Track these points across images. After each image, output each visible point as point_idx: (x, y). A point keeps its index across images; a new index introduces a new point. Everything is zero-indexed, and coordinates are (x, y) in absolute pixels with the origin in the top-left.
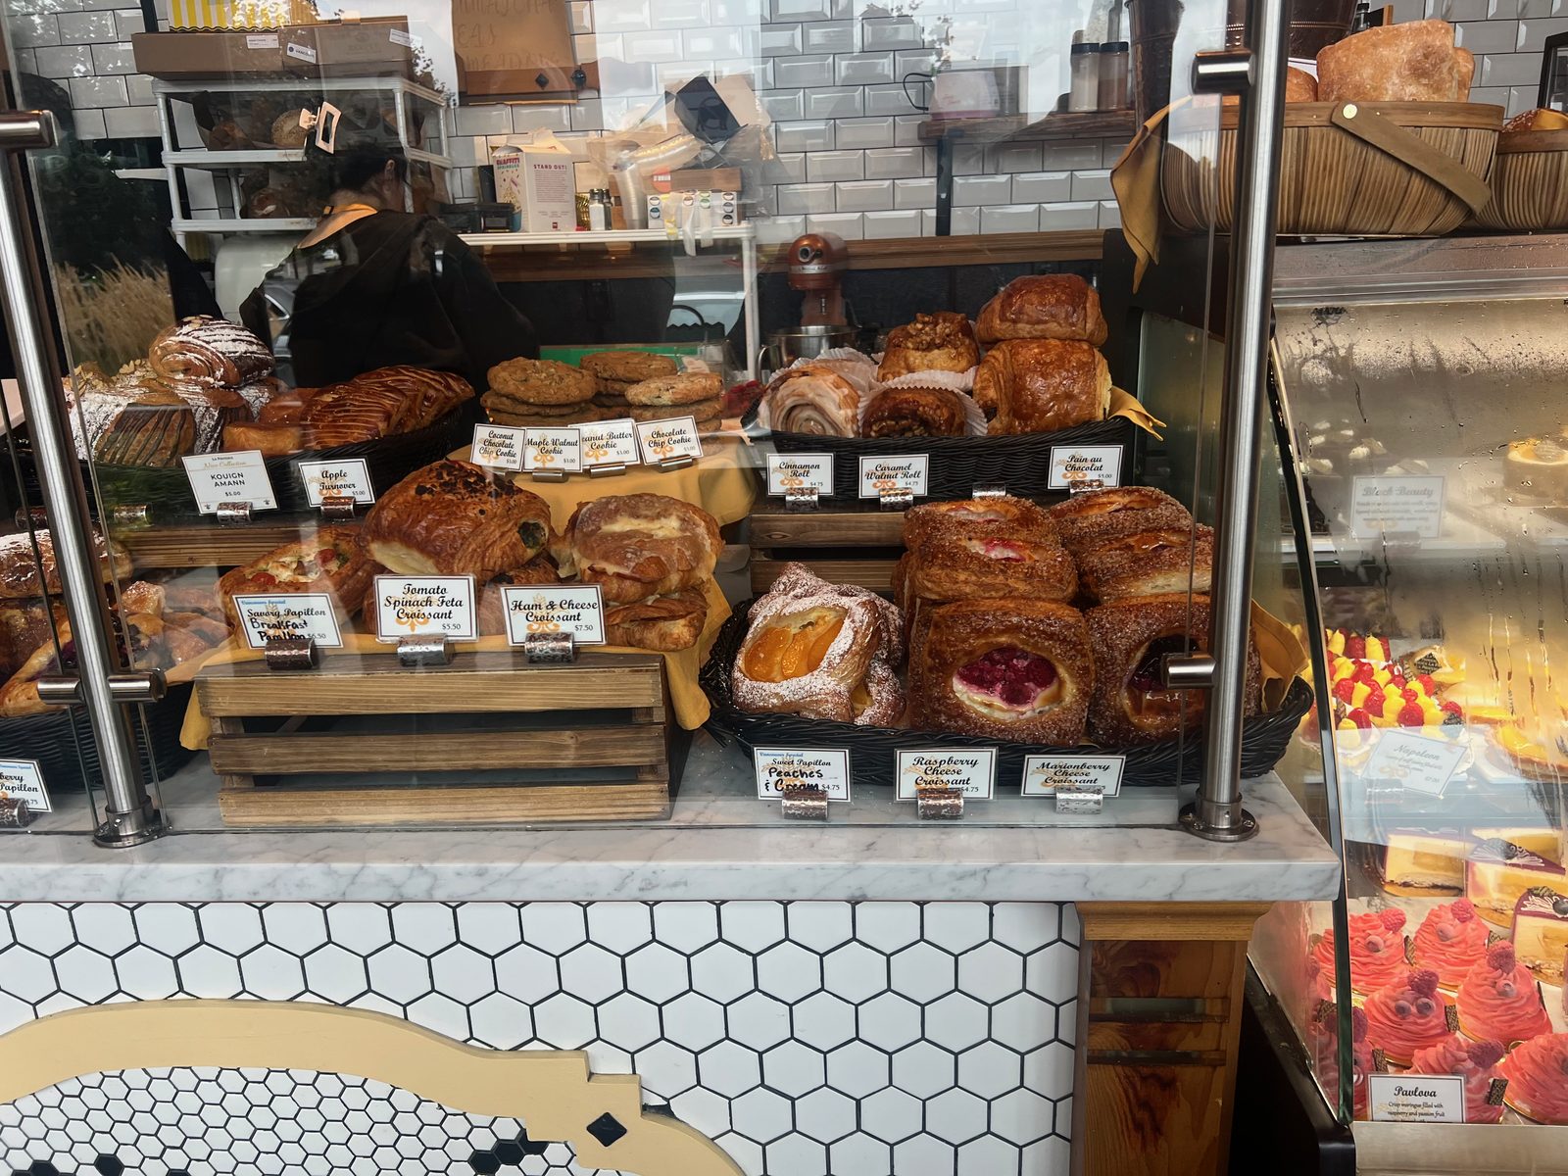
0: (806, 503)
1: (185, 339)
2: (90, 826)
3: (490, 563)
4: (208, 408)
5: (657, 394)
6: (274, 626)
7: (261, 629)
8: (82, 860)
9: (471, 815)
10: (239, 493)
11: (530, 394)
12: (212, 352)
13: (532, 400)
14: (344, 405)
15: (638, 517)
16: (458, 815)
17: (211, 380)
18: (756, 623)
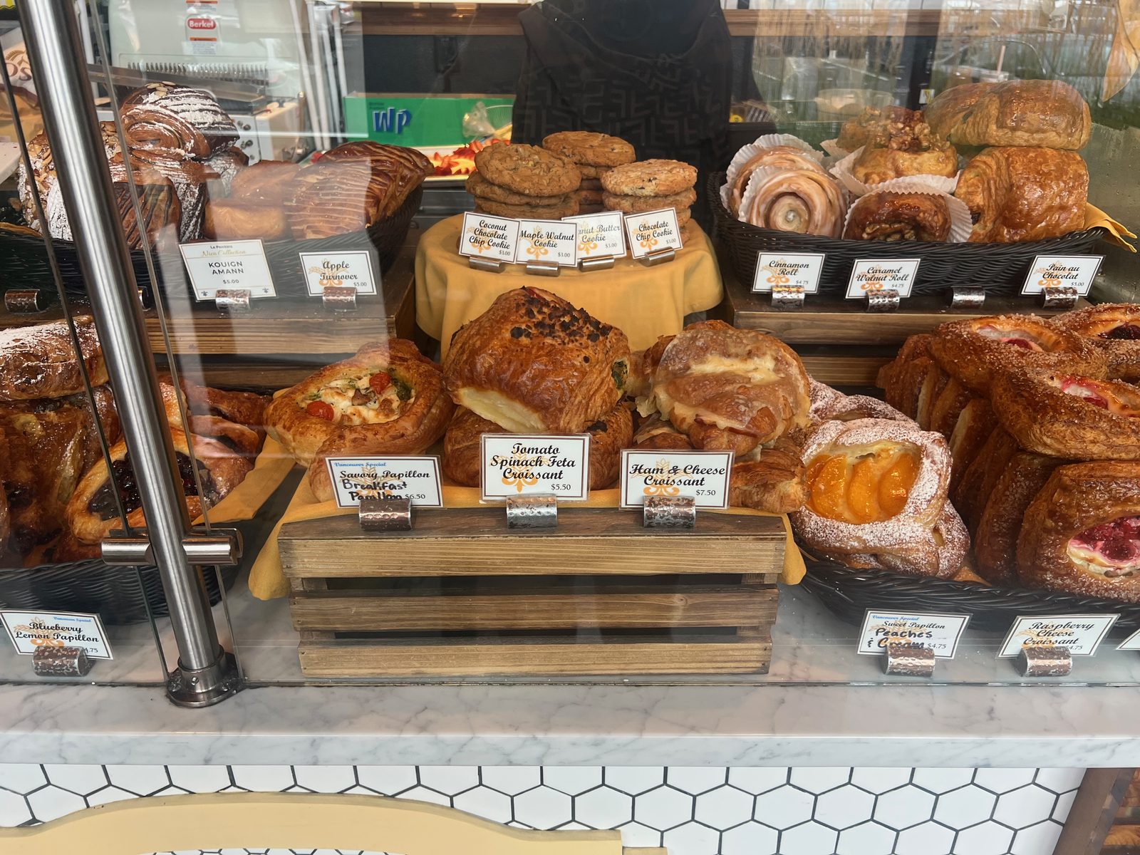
0: (791, 302)
1: (152, 107)
2: (158, 676)
3: (591, 413)
4: (188, 185)
5: (641, 185)
6: (369, 487)
7: (353, 489)
8: (163, 726)
9: (565, 668)
10: (237, 281)
11: (526, 185)
12: (181, 123)
13: (527, 192)
14: (332, 188)
15: (729, 356)
16: (551, 668)
17: (182, 152)
18: (809, 451)
